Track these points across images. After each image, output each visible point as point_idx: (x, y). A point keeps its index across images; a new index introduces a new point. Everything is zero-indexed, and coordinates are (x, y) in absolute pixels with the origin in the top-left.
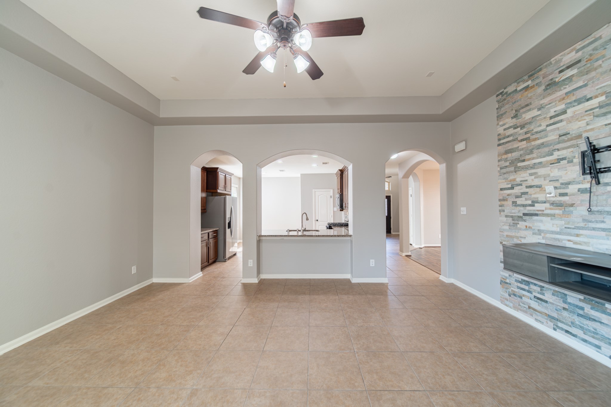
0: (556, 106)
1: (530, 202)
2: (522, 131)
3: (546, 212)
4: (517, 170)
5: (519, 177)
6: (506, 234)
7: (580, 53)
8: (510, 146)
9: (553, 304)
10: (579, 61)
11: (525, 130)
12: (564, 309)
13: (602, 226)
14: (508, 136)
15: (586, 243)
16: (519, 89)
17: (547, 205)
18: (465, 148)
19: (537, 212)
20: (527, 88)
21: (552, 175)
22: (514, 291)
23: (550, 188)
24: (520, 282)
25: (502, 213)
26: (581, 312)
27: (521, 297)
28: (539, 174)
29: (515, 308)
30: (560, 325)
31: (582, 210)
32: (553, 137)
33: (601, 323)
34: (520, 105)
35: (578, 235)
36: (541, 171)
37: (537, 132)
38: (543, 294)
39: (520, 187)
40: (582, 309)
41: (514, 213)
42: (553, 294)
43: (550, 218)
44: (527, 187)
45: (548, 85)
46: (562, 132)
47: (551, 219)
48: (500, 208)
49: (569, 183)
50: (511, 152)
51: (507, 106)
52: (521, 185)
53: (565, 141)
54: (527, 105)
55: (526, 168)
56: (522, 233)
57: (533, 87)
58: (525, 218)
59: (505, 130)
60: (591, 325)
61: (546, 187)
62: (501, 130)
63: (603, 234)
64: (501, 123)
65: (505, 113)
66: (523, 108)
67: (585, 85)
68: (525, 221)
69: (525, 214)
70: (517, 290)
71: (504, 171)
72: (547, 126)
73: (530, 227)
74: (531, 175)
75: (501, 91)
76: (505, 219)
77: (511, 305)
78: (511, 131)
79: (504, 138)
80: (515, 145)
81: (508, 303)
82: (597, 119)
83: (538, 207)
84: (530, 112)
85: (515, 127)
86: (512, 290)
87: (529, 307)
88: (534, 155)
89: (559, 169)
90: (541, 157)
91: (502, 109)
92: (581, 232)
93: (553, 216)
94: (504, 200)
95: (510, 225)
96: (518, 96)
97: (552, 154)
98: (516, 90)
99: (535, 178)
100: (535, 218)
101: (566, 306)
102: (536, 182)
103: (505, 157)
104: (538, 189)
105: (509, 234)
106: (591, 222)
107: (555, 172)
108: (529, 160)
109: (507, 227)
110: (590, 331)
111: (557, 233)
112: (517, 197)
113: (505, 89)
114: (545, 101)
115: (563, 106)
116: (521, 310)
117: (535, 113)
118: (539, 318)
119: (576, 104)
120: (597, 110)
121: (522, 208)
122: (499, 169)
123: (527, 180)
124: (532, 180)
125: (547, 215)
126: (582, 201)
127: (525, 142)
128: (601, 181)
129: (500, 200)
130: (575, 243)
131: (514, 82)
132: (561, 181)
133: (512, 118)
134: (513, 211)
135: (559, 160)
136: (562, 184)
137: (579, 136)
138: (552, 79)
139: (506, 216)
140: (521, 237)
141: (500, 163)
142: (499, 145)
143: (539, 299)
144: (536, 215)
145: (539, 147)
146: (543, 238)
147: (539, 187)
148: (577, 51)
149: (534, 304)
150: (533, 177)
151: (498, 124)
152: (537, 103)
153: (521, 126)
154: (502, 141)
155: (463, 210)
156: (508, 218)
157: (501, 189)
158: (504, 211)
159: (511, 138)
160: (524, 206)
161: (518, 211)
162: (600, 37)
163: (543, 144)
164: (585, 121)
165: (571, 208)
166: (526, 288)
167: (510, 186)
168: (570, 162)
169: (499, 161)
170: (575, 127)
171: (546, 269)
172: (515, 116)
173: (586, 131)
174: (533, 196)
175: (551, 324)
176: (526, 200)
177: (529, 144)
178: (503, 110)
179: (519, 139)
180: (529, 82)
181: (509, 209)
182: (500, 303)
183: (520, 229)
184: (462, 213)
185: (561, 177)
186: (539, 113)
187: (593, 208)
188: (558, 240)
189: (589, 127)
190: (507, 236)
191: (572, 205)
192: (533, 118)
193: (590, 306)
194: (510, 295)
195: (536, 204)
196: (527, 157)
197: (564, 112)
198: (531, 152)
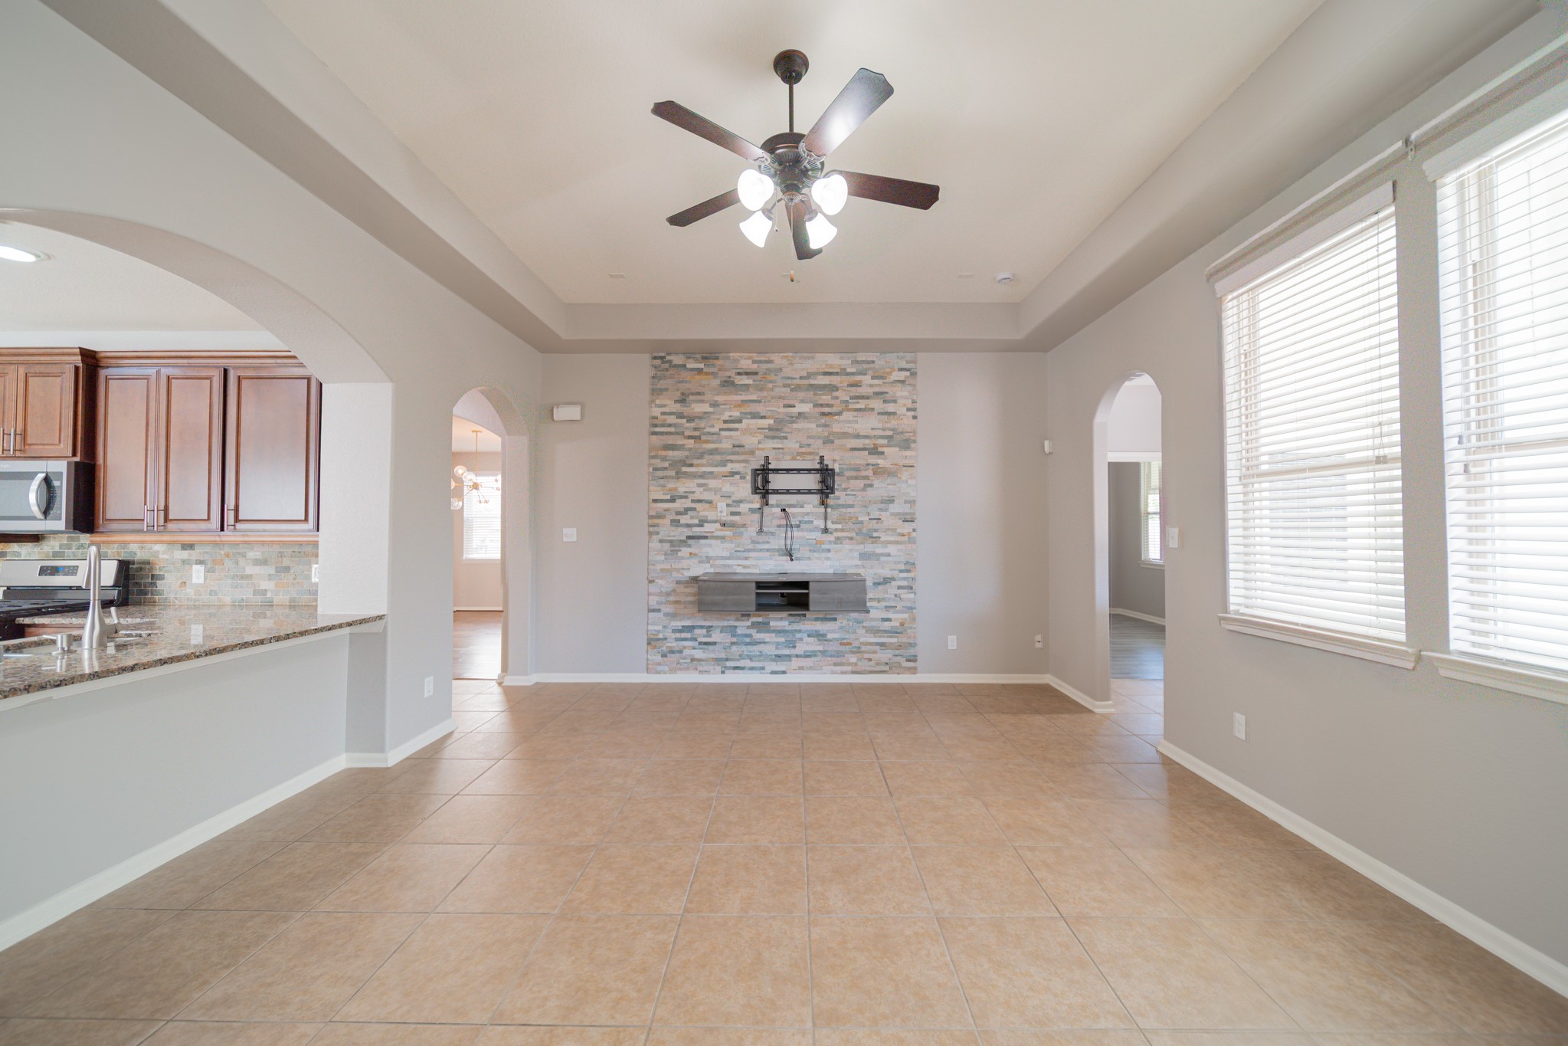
0: (730, 410)
1: (696, 521)
2: (688, 425)
3: (715, 534)
4: (679, 475)
5: (683, 486)
6: (659, 567)
7: (755, 366)
8: (670, 440)
9: (721, 643)
10: (756, 373)
11: (692, 425)
12: (733, 643)
13: (766, 546)
14: (670, 425)
15: (755, 566)
16: (688, 366)
17: (718, 525)
18: (579, 418)
19: (705, 534)
20: (700, 371)
21: (724, 489)
22: (671, 647)
23: (722, 505)
24: (680, 631)
25: (654, 537)
26: (748, 640)
27: (681, 652)
28: (710, 486)
29: (673, 671)
30: (729, 664)
31: (752, 531)
32: (726, 445)
33: (765, 643)
34: (689, 389)
35: (746, 558)
36: (713, 483)
37: (709, 433)
38: (710, 636)
39: (683, 500)
40: (750, 636)
41: (674, 536)
42: (721, 632)
43: (719, 541)
44: (693, 501)
45: (726, 381)
46: (737, 443)
47: (722, 543)
48: (651, 529)
49: (741, 501)
50: (673, 450)
51: (670, 381)
52: (686, 497)
53: (737, 453)
54: (699, 394)
55: (694, 476)
56: (684, 564)
57: (707, 374)
58: (690, 542)
59: (663, 414)
60: (756, 649)
61: (719, 504)
62: (657, 412)
63: (768, 554)
64: (658, 402)
65: (666, 390)
66: (693, 394)
67: (759, 402)
68: (690, 546)
69: (689, 537)
70: (674, 644)
71: (659, 473)
72: (721, 430)
73: (695, 555)
74: (699, 485)
75: (663, 355)
76: (659, 545)
77: (666, 668)
78: (672, 419)
79: (663, 426)
80: (680, 441)
81: (659, 668)
82: (767, 440)
83: (708, 527)
84: (702, 405)
85: (680, 416)
86: (667, 647)
87: (693, 660)
88: (704, 461)
89: (731, 484)
90: (712, 465)
91: (661, 382)
92: (752, 554)
93: (723, 538)
94: (659, 516)
95: (665, 554)
96: (684, 374)
97: (725, 466)
98: (685, 366)
99: (704, 490)
100: (703, 541)
101: (734, 640)
102: (706, 496)
103: (664, 453)
104: (707, 505)
105: (666, 566)
106: (758, 543)
107: (727, 488)
108: (698, 465)
109: (662, 558)
110: (756, 656)
111: (728, 558)
112: (678, 513)
113: (668, 354)
114: (720, 399)
115: (736, 414)
116: (681, 669)
117: (706, 408)
118: (705, 668)
119: (749, 417)
120: (767, 431)
121: (685, 530)
122: (651, 469)
123: (694, 492)
124: (701, 493)
125: (717, 538)
126: (752, 521)
127: (692, 441)
128: (770, 502)
129: (651, 517)
130: (745, 567)
131: (684, 353)
132: (733, 498)
133: (676, 402)
134: (672, 534)
135: (732, 474)
136: (734, 501)
137: (752, 452)
138: (730, 377)
139: (661, 541)
140: (683, 569)
141: (653, 461)
142: (654, 433)
143: (706, 644)
144: (706, 538)
145: (712, 452)
146: (711, 567)
147: (710, 502)
148: (754, 362)
149: (699, 654)
150: (702, 489)
151: (653, 401)
152: (708, 396)
153: (689, 417)
154: (657, 429)
155: (570, 534)
156: (664, 544)
157: (655, 501)
158: (657, 533)
159: (672, 430)
160: (688, 526)
161: (681, 533)
162: (770, 362)
163: (716, 449)
164: (757, 439)
165: (742, 529)
166: (688, 635)
167: (668, 497)
168: (743, 478)
169: (653, 457)
170: (750, 441)
171: (753, 597)
172: (682, 401)
173: (759, 449)
174: (701, 514)
175: (719, 668)
176: (692, 518)
177: (697, 446)
178: (662, 384)
179: (687, 433)
180: (701, 366)
181: (666, 530)
182: (646, 675)
183: (682, 558)
184: (565, 539)
185: (733, 493)
186: (711, 410)
187: (765, 529)
188: (729, 566)
189: (761, 446)
190: (662, 570)
191: (744, 526)
192: (705, 413)
193: (755, 631)
194: (664, 656)
195: (706, 524)
196: (695, 462)
197: (740, 421)
198: (701, 456)
